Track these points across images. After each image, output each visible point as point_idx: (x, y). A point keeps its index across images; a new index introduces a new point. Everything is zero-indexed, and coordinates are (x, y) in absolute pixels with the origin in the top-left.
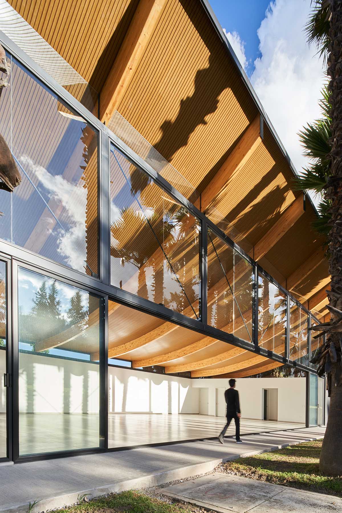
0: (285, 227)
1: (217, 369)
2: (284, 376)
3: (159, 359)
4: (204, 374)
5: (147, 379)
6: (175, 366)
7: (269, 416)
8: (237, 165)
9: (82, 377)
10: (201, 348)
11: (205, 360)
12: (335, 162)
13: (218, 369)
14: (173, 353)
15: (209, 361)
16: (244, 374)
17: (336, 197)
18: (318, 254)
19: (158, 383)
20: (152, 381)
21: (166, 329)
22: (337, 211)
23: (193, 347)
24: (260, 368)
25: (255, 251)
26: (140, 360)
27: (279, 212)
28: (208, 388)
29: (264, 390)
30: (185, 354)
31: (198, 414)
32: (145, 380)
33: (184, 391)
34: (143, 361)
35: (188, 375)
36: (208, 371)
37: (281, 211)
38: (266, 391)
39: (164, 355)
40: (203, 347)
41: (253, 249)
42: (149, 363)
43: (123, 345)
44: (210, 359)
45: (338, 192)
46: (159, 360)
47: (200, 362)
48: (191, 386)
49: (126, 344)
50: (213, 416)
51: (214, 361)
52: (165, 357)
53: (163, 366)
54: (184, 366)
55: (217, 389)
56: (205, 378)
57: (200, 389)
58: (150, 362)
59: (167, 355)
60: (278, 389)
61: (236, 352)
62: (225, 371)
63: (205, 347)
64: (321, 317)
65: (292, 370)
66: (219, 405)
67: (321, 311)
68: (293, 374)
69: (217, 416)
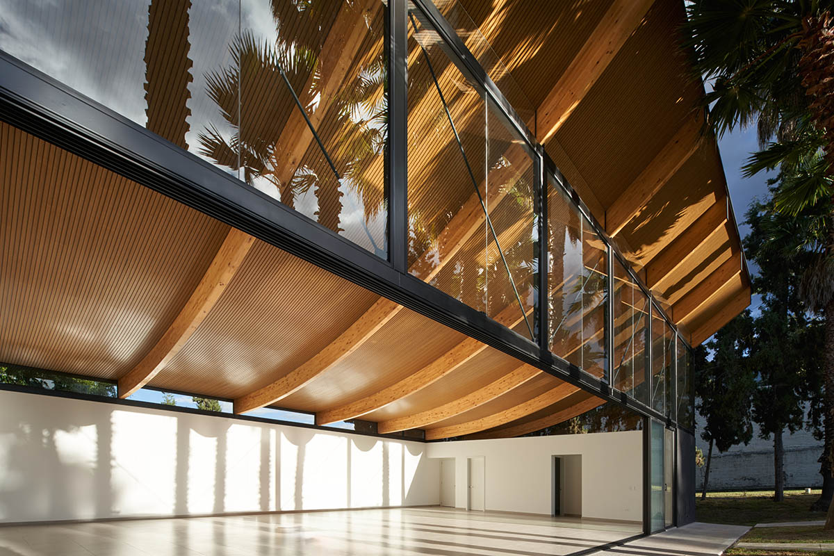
1: (470, 424)
2: (592, 431)
3: (359, 405)
4: (448, 432)
7: (563, 510)
10: (433, 379)
13: (471, 422)
14: (383, 393)
15: (454, 406)
16: (518, 428)
18: (677, 142)
19: (366, 449)
23: (420, 378)
24: (548, 418)
25: (538, 121)
28: (454, 459)
29: (556, 458)
30: (405, 393)
31: (439, 506)
33: (413, 462)
34: (334, 412)
35: (420, 435)
38: (558, 461)
39: (367, 398)
40: (438, 376)
42: (343, 414)
43: (284, 379)
44: (455, 403)
46: (360, 408)
47: (437, 410)
48: (426, 455)
49: (288, 376)
50: (464, 510)
51: (462, 406)
52: (370, 402)
53: (374, 420)
55: (469, 461)
56: (450, 439)
57: (442, 462)
58: (346, 412)
59: (373, 398)
60: (581, 455)
62: (485, 426)
63: (441, 377)
64: (667, 308)
65: (604, 420)
66: (473, 490)
67: (666, 295)
68: (605, 427)
69: (470, 510)
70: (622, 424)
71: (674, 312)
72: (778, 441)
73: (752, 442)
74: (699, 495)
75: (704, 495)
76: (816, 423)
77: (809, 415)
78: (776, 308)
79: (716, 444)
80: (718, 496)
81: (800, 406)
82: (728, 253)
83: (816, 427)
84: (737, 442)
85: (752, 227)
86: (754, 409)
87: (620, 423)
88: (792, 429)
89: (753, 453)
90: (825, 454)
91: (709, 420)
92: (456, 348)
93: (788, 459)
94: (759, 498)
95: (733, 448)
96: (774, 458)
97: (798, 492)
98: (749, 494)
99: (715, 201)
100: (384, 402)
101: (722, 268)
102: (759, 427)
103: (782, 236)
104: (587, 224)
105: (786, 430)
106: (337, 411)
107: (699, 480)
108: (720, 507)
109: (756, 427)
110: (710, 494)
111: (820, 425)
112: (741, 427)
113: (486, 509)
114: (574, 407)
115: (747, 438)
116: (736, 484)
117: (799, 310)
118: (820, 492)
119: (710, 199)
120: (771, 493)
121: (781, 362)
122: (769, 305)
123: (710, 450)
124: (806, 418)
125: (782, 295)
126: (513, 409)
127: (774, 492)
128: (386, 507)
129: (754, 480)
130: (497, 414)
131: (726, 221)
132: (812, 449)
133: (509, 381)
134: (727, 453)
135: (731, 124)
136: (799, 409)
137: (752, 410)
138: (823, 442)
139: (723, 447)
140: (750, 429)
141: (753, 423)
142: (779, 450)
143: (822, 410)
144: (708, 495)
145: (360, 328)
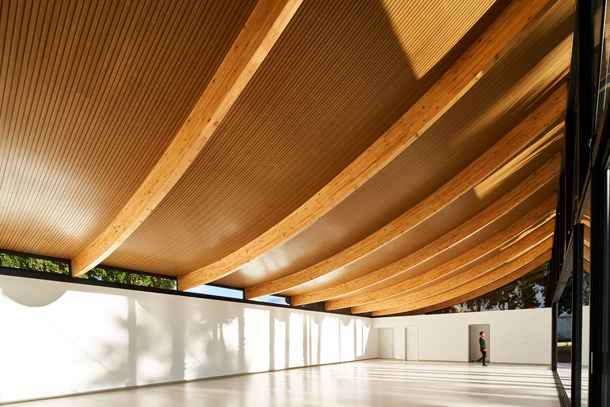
2: (510, 308)
9: (284, 323)
31: (377, 358)
34: (341, 302)
38: (471, 327)
48: (372, 326)
50: (402, 360)
55: (406, 328)
57: (380, 330)
60: (490, 324)
61: (451, 284)
66: (409, 347)
69: (406, 360)
110: (560, 343)
113: (419, 360)
145: (416, 257)
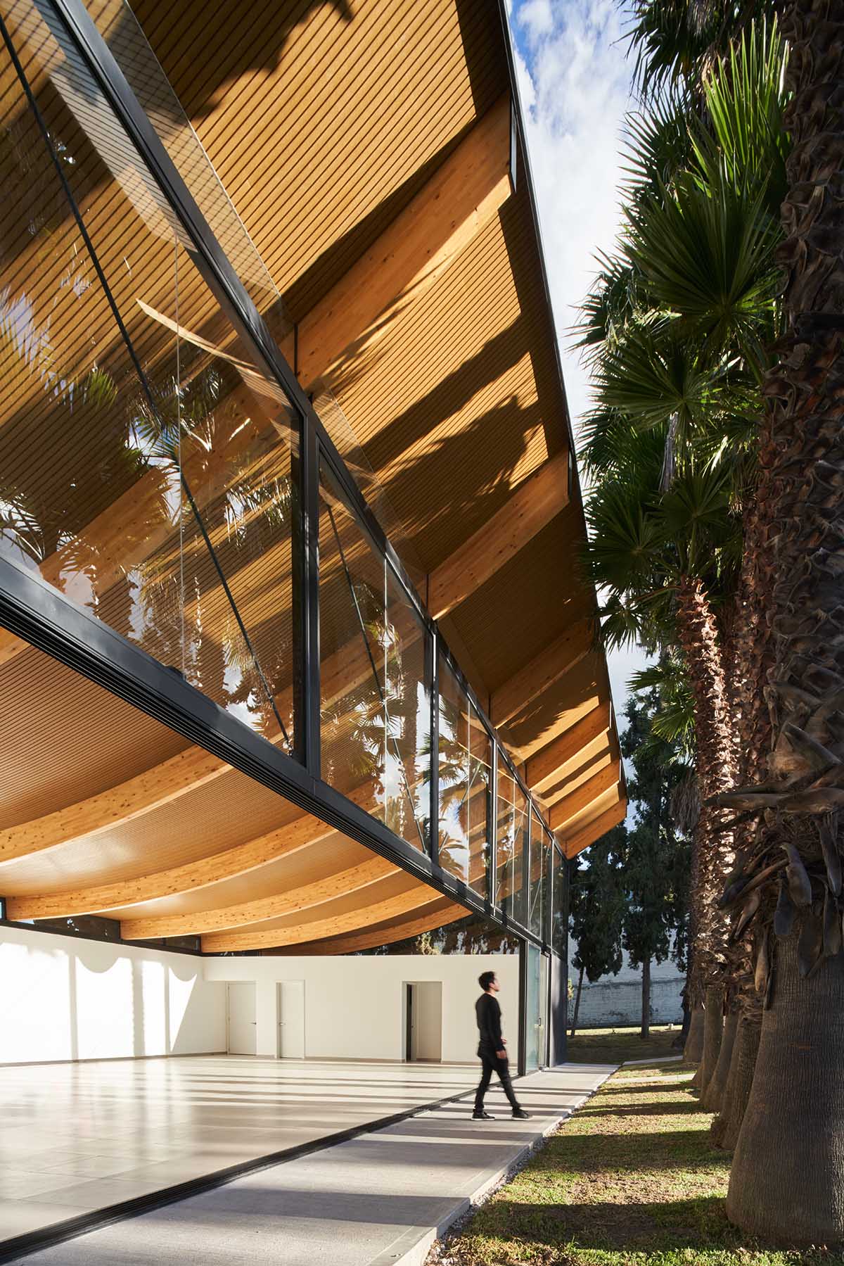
0: (516, 533)
1: (280, 932)
2: (442, 951)
3: (105, 894)
4: (241, 942)
5: (61, 953)
6: (156, 917)
7: (417, 1053)
8: (429, 254)
10: (246, 868)
11: (249, 904)
12: (811, 269)
13: (283, 930)
14: (153, 879)
15: (264, 905)
16: (352, 942)
17: (811, 384)
19: (100, 967)
20: (78, 960)
21: (137, 797)
22: (816, 432)
23: (223, 863)
24: (391, 931)
25: (431, 589)
26: (38, 896)
27: (505, 484)
28: (254, 983)
29: (408, 985)
31: (225, 1053)
32: (53, 955)
33: (182, 991)
34: (49, 901)
35: (192, 946)
36: (252, 934)
37: (512, 479)
38: (410, 989)
39: (122, 884)
40: (253, 866)
41: (424, 582)
42: (69, 906)
44: (266, 901)
45: (820, 370)
46: (106, 899)
47: (234, 909)
48: (203, 976)
50: (271, 1057)
52: (126, 891)
53: (116, 917)
54: (184, 919)
55: (279, 986)
56: (237, 954)
57: (229, 986)
58: (74, 903)
59: (133, 884)
60: (440, 982)
62: (302, 936)
63: (260, 866)
64: (544, 809)
65: (460, 937)
66: (285, 1028)
67: (545, 795)
68: (463, 945)
69: (280, 1057)
70: (484, 943)
71: (552, 815)
72: (646, 971)
73: (622, 970)
74: (569, 1032)
75: (573, 1033)
76: (680, 953)
77: (675, 944)
78: (650, 820)
79: (587, 973)
80: (587, 1034)
81: (668, 934)
82: (607, 760)
83: (680, 958)
84: (606, 972)
85: (630, 722)
86: (625, 934)
87: (482, 941)
88: (659, 959)
89: (621, 984)
90: (686, 987)
91: (579, 945)
92: (285, 828)
93: (655, 990)
94: (626, 1035)
95: (604, 978)
96: (641, 990)
97: (662, 1028)
98: (617, 1030)
99: (598, 704)
100: (154, 894)
101: (600, 774)
102: (629, 955)
103: (657, 742)
104: (474, 713)
105: (653, 959)
106: (55, 899)
107: (571, 1015)
108: (589, 1046)
109: (626, 954)
110: (579, 1031)
111: (684, 956)
112: (611, 955)
113: (307, 1055)
114: (427, 918)
115: (616, 967)
116: (605, 1019)
117: (670, 826)
118: (680, 1027)
119: (594, 702)
120: (638, 1030)
121: (651, 885)
122: (643, 817)
123: (581, 979)
124: (671, 948)
125: (655, 805)
126: (348, 915)
127: (640, 1029)
128: (140, 1058)
129: (621, 1015)
130: (323, 921)
131: (608, 729)
132: (676, 980)
133: (350, 878)
134: (597, 984)
135: (619, 642)
136: (665, 936)
137: (623, 936)
138: (684, 975)
139: (593, 977)
140: (620, 956)
141: (622, 949)
142: (647, 982)
143: (686, 940)
144: (577, 1032)
145: (148, 786)
